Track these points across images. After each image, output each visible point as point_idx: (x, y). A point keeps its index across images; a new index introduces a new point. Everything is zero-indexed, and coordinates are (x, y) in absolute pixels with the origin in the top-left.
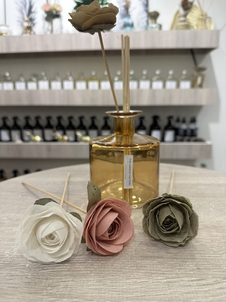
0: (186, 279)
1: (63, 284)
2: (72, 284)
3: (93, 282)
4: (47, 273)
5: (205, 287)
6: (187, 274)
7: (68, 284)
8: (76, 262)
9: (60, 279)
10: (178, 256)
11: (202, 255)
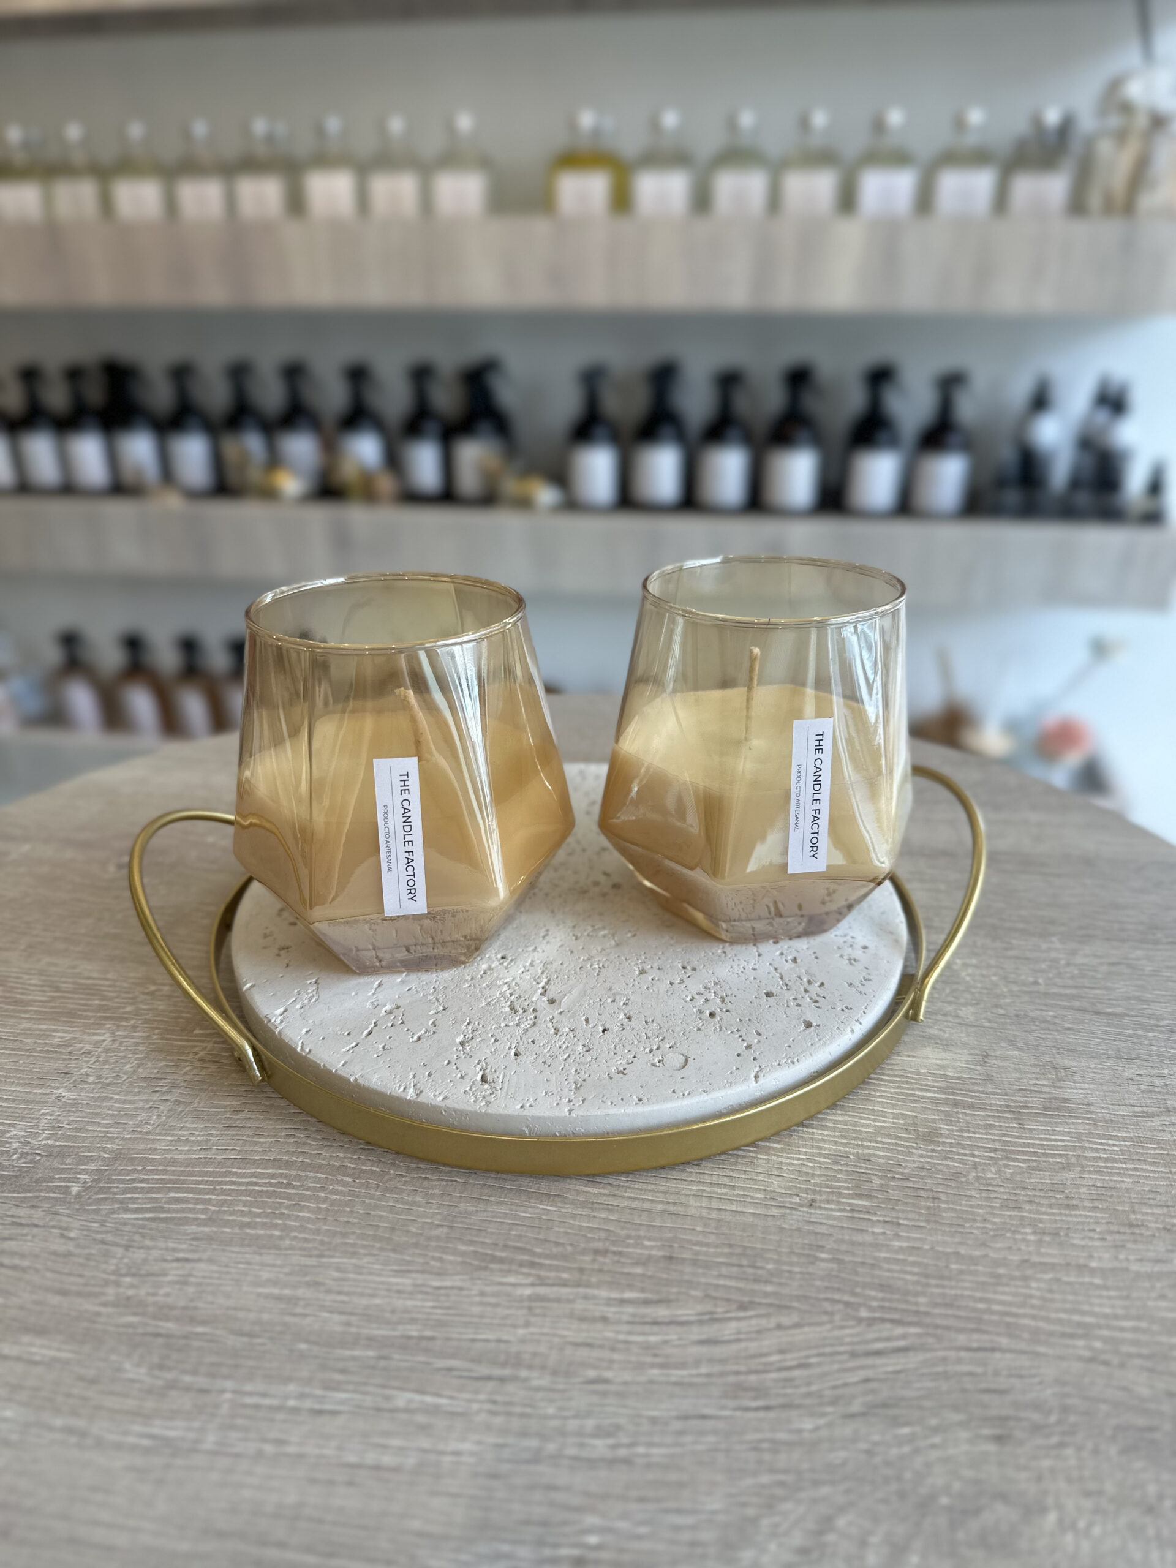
0: (603, 1293)
1: (177, 1269)
2: (207, 1275)
3: (279, 1270)
4: (133, 1224)
5: (655, 1328)
6: (618, 1276)
7: (194, 1273)
8: (243, 1188)
9: (174, 1250)
10: (623, 1197)
11: (715, 1205)
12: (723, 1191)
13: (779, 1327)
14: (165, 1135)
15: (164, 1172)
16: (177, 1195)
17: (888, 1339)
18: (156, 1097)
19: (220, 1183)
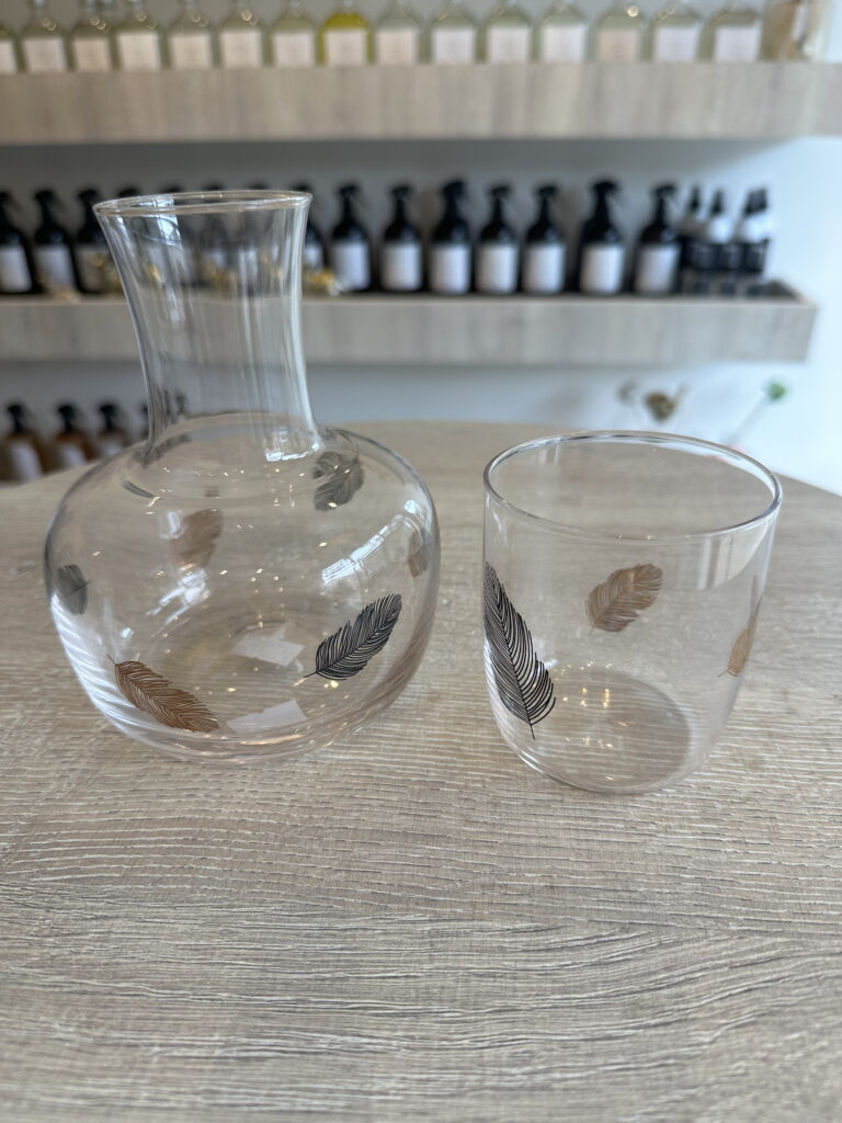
0: (498, 925)
1: (96, 927)
2: (125, 930)
3: (193, 922)
4: (52, 886)
5: (551, 955)
6: (507, 907)
7: (114, 930)
8: (152, 846)
9: (92, 908)
10: (500, 834)
11: (582, 836)
12: (588, 823)
13: (661, 945)
14: (77, 801)
15: (78, 835)
16: (92, 856)
17: (759, 950)
18: (65, 767)
19: (131, 843)
